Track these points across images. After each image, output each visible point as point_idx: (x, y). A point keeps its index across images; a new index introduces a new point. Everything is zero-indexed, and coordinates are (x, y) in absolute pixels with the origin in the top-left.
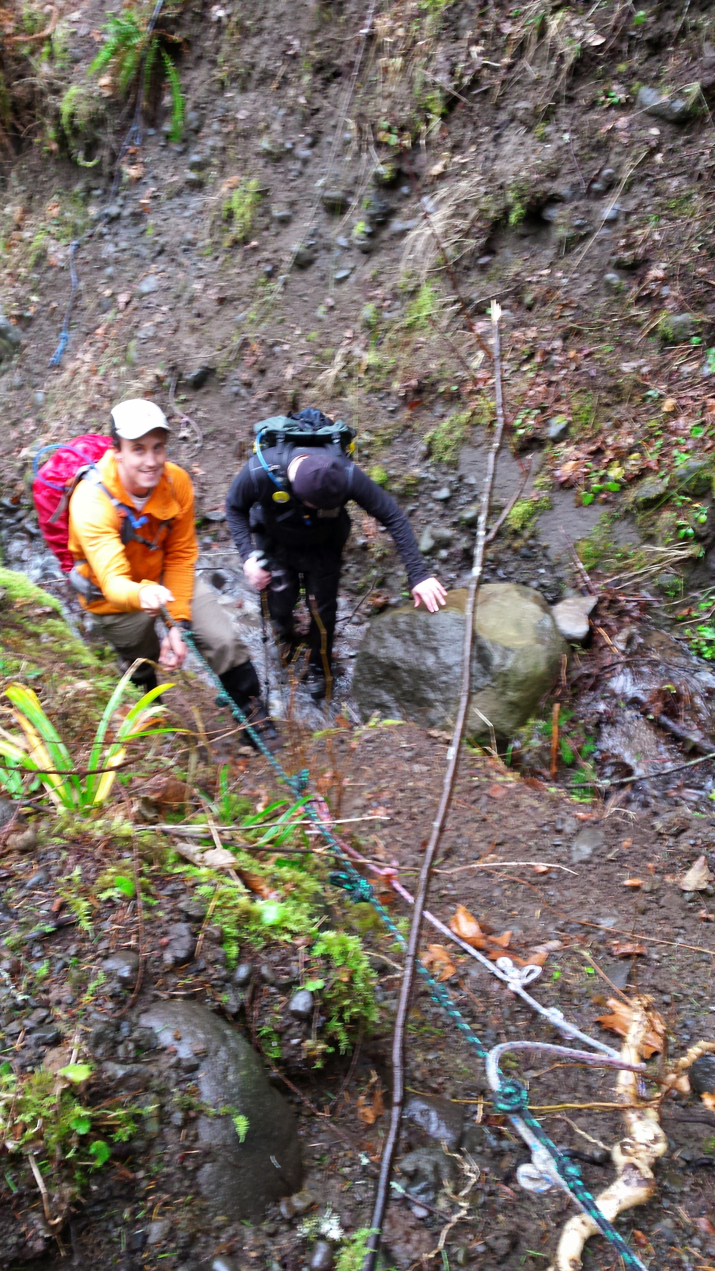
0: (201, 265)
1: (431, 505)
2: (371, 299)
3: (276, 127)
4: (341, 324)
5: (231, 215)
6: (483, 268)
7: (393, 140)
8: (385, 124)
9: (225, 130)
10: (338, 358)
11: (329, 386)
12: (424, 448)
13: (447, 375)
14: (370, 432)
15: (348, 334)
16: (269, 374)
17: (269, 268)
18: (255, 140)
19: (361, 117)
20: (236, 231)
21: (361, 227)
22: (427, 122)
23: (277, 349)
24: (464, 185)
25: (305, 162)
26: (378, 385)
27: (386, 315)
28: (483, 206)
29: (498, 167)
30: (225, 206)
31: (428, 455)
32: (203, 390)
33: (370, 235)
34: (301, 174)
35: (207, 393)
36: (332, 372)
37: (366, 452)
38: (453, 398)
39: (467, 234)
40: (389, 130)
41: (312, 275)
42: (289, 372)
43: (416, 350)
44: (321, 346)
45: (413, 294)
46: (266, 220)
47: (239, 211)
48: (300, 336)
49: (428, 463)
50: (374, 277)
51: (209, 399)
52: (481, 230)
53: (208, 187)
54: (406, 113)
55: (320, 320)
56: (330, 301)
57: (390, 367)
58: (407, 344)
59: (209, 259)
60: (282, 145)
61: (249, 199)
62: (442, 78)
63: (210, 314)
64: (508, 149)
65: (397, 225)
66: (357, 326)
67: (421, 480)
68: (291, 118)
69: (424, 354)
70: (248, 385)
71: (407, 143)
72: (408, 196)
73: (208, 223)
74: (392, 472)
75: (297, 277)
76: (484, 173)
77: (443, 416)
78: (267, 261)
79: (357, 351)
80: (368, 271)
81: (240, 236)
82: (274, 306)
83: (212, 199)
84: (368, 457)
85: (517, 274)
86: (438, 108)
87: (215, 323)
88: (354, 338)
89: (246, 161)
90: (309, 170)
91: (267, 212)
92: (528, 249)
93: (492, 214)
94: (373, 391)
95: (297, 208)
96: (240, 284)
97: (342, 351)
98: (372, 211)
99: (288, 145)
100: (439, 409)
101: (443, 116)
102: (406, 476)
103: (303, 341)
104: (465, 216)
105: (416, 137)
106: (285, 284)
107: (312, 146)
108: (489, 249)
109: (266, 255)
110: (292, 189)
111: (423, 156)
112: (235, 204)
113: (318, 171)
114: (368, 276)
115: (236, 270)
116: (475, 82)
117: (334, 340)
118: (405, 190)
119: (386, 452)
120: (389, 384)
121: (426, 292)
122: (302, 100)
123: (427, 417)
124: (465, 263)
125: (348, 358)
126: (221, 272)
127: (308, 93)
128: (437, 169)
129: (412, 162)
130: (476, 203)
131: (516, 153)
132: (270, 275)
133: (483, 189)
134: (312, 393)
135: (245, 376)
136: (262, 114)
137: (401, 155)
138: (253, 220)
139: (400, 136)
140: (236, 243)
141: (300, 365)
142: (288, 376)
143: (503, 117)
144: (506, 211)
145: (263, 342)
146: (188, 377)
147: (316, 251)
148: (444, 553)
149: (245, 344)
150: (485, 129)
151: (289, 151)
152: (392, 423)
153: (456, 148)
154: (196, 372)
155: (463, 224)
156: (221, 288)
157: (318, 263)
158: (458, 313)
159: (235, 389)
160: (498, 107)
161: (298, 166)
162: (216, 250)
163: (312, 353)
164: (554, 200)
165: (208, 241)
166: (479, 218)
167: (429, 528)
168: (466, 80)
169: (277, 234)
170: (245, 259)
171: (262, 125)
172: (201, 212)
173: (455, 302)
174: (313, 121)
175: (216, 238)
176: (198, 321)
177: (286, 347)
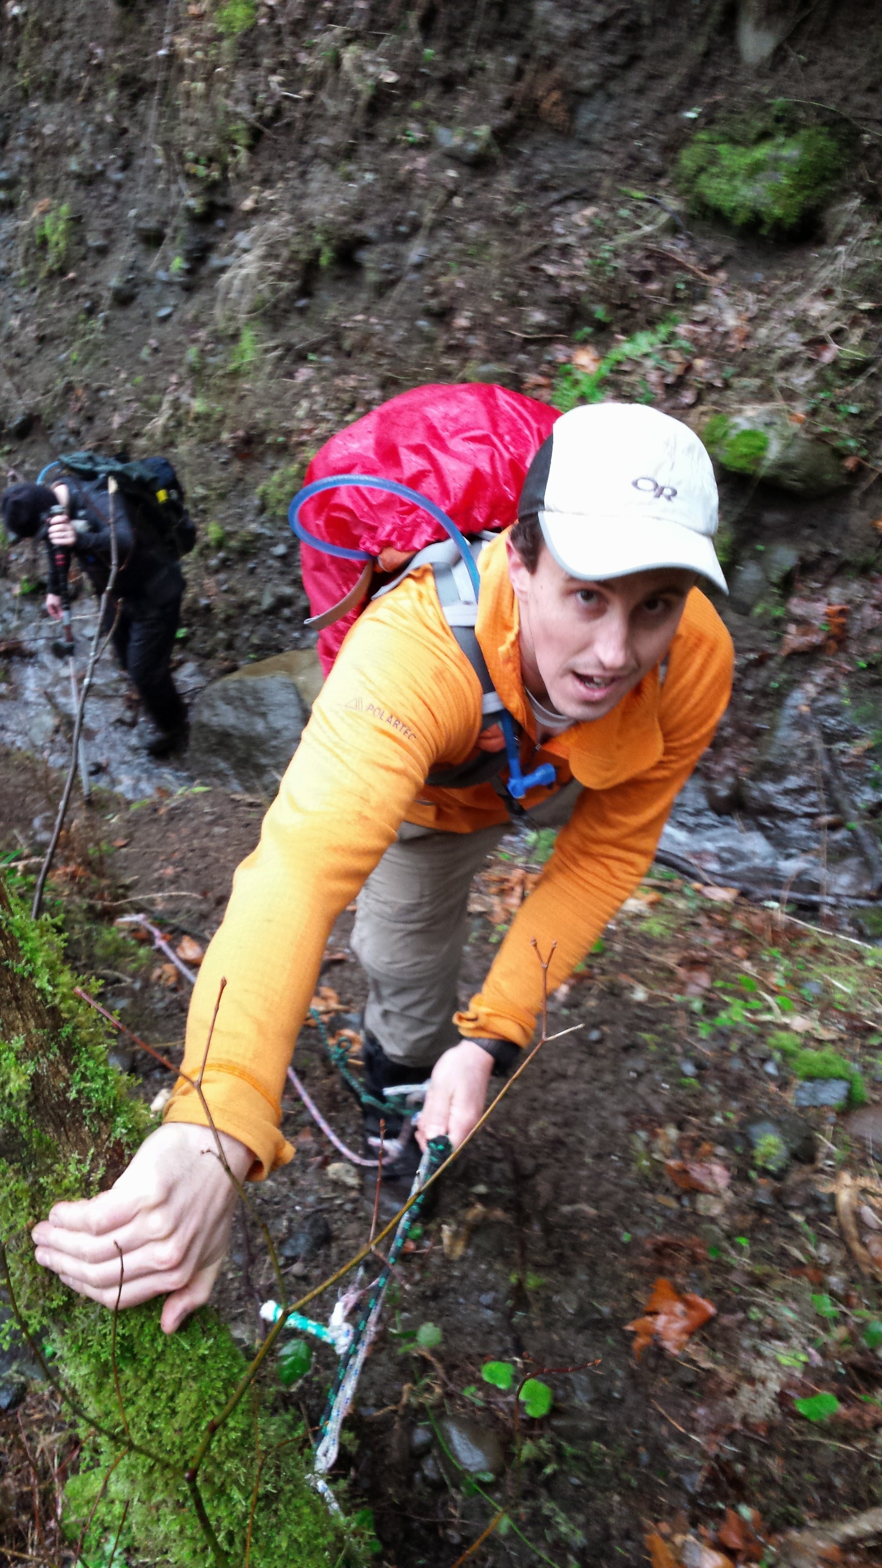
0: (17, 298)
1: (271, 562)
2: (195, 341)
3: (85, 145)
4: (166, 368)
5: (44, 243)
6: (302, 311)
7: (201, 171)
8: (191, 155)
9: (33, 145)
10: (165, 406)
11: (158, 436)
12: (257, 502)
13: (273, 425)
14: (202, 484)
15: (174, 379)
16: (98, 422)
17: (88, 304)
18: (64, 159)
19: (167, 145)
20: (51, 260)
21: (178, 263)
22: (234, 153)
23: (103, 394)
24: (274, 224)
25: (119, 186)
26: (208, 435)
27: (211, 360)
28: (295, 247)
29: (307, 205)
30: (37, 232)
31: (262, 509)
32: (29, 440)
33: (190, 272)
34: (115, 199)
35: (33, 442)
36: (160, 421)
37: (201, 507)
38: (282, 450)
39: (281, 276)
40: (196, 161)
41: (134, 312)
42: (117, 421)
43: (242, 397)
44: (146, 392)
45: (235, 337)
46: (83, 250)
47: (54, 239)
48: (126, 380)
49: (262, 519)
50: (196, 318)
51: (36, 450)
52: (295, 272)
53: (19, 208)
54: (211, 143)
55: (145, 363)
56: (153, 342)
57: (216, 416)
58: (233, 391)
59: (26, 290)
60: (93, 166)
61: (62, 226)
62: (243, 109)
63: (29, 354)
64: (314, 186)
65: (215, 261)
66: (183, 370)
67: (258, 536)
68: (100, 137)
69: (250, 402)
70: (76, 433)
71: (216, 174)
72: (223, 230)
73: (21, 249)
74: (228, 528)
75: (119, 314)
76: (292, 211)
77: (273, 469)
78: (86, 295)
79: (185, 398)
80: (190, 310)
81: (56, 267)
82: (97, 346)
83: (24, 224)
84: (204, 511)
85: (335, 319)
86: (243, 139)
87: (37, 365)
88: (180, 384)
89: (57, 182)
90: (123, 196)
91: (81, 241)
92: (343, 291)
93: (303, 256)
94: (203, 441)
95: (113, 236)
96: (60, 320)
97: (168, 398)
98: (188, 247)
99: (99, 167)
100: (270, 461)
101: (250, 148)
102: (243, 533)
103: (128, 386)
104: (277, 257)
105: (225, 168)
106: (106, 322)
107: (124, 168)
108: (305, 291)
109: (84, 288)
110: (107, 216)
111: (235, 189)
112: (48, 231)
113: (131, 196)
114: (189, 316)
115: (54, 305)
116: (278, 112)
117: (161, 384)
118: (220, 223)
119: (221, 507)
120: (218, 435)
121: (247, 336)
122: (109, 119)
123: (259, 469)
124: (282, 306)
125: (176, 405)
126: (40, 307)
127: (115, 110)
128: (248, 204)
129: (224, 194)
130: (286, 243)
131: (322, 191)
132: (91, 312)
133: (291, 229)
134: (142, 442)
135: (72, 423)
136: (70, 129)
137: (212, 187)
138: (67, 249)
139: (208, 166)
140: (51, 275)
141: (128, 413)
142: (115, 425)
143: (307, 152)
144: (317, 253)
145: (87, 387)
146: (12, 426)
147: (136, 286)
148: (287, 612)
149: (69, 388)
150: (291, 164)
151: (102, 173)
152: (224, 475)
153: (267, 182)
154: (18, 420)
155: (276, 265)
156: (40, 326)
157: (140, 299)
158: (281, 358)
159: (63, 438)
160: (302, 142)
161: (110, 190)
162: (32, 280)
163: (137, 400)
164: (363, 242)
165: (23, 271)
166: (291, 260)
167: (269, 585)
168: (268, 111)
169: (95, 266)
170: (63, 292)
171: (70, 142)
172: (14, 237)
173: (275, 348)
174: (124, 141)
175: (31, 267)
176: (17, 362)
177: (112, 392)
